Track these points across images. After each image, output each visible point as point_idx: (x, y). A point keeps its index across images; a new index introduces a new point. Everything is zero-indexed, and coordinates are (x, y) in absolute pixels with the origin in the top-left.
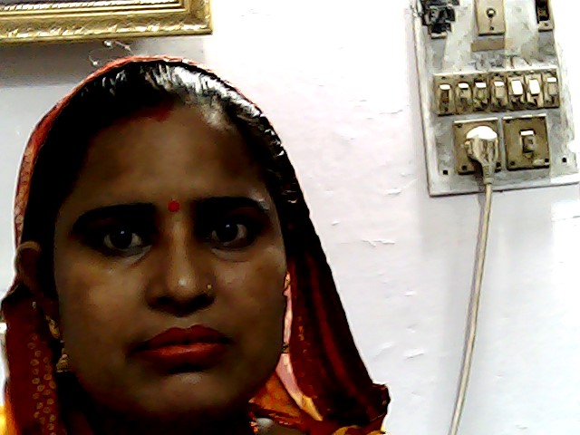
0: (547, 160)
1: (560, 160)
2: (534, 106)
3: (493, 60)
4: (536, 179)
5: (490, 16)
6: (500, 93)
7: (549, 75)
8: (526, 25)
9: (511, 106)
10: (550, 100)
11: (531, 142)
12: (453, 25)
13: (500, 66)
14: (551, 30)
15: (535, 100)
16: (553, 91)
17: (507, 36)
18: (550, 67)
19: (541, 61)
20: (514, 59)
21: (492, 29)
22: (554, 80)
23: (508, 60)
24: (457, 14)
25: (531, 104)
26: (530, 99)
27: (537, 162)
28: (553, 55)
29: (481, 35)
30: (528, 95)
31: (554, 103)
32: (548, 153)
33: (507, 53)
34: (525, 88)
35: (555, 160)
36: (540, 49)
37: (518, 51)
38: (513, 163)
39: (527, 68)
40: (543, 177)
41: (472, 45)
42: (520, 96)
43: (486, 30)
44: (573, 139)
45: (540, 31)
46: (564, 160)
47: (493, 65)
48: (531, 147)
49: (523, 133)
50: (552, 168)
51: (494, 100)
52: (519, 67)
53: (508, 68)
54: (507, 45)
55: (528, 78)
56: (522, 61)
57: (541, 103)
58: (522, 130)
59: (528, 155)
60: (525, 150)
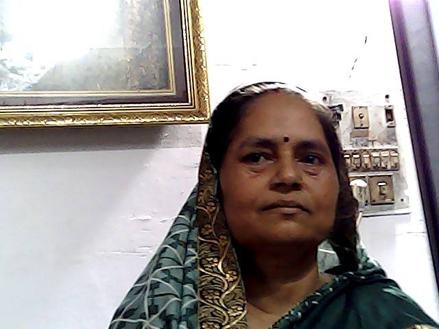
0: (393, 200)
1: (399, 200)
2: (385, 169)
3: (362, 143)
4: (386, 211)
5: (361, 118)
6: (367, 161)
7: (393, 151)
8: (380, 123)
9: (373, 169)
10: (393, 165)
11: (384, 189)
12: (340, 122)
13: (366, 146)
14: (394, 127)
15: (386, 166)
16: (396, 161)
17: (370, 129)
18: (394, 147)
19: (389, 144)
20: (374, 142)
21: (362, 125)
22: (396, 154)
23: (371, 143)
24: (342, 116)
26: (383, 165)
27: (388, 200)
28: (396, 141)
29: (356, 128)
30: (382, 163)
31: (396, 168)
32: (394, 196)
33: (370, 139)
34: (381, 160)
35: (397, 200)
36: (388, 137)
37: (376, 138)
38: (374, 201)
39: (381, 147)
40: (391, 209)
41: (351, 133)
43: (359, 126)
44: (407, 188)
45: (388, 127)
46: (402, 200)
47: (362, 145)
48: (384, 192)
49: (380, 184)
50: (396, 204)
51: (363, 165)
52: (376, 147)
53: (371, 147)
54: (370, 134)
55: (382, 153)
56: (378, 143)
57: (389, 168)
59: (383, 197)
60: (381, 194)
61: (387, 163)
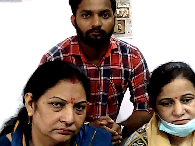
0: (124, 32)
1: (128, 32)
2: (122, 17)
4: (121, 37)
7: (127, 9)
10: (126, 15)
11: (120, 27)
15: (123, 16)
16: (127, 13)
18: (127, 6)
19: (125, 5)
20: (118, 4)
25: (121, 17)
26: (121, 15)
27: (121, 33)
28: (129, 3)
30: (121, 14)
31: (128, 17)
32: (125, 31)
34: (120, 12)
35: (127, 32)
36: (125, 1)
37: (119, 2)
38: (115, 32)
39: (121, 6)
40: (123, 36)
42: (118, 14)
44: (132, 26)
46: (129, 32)
48: (120, 28)
49: (118, 25)
50: (125, 34)
52: (119, 6)
55: (121, 9)
56: (120, 4)
57: (124, 16)
58: (118, 24)
59: (119, 30)
60: (119, 29)
61: (123, 14)
